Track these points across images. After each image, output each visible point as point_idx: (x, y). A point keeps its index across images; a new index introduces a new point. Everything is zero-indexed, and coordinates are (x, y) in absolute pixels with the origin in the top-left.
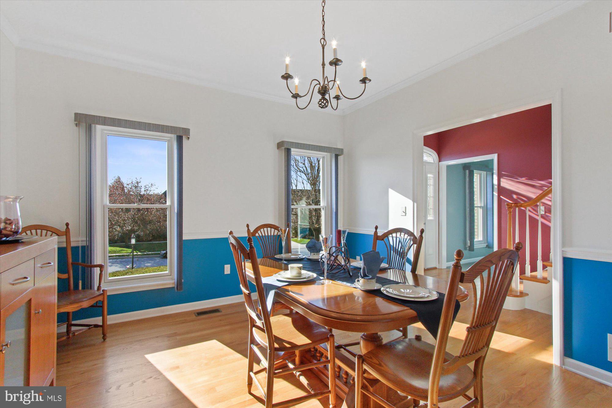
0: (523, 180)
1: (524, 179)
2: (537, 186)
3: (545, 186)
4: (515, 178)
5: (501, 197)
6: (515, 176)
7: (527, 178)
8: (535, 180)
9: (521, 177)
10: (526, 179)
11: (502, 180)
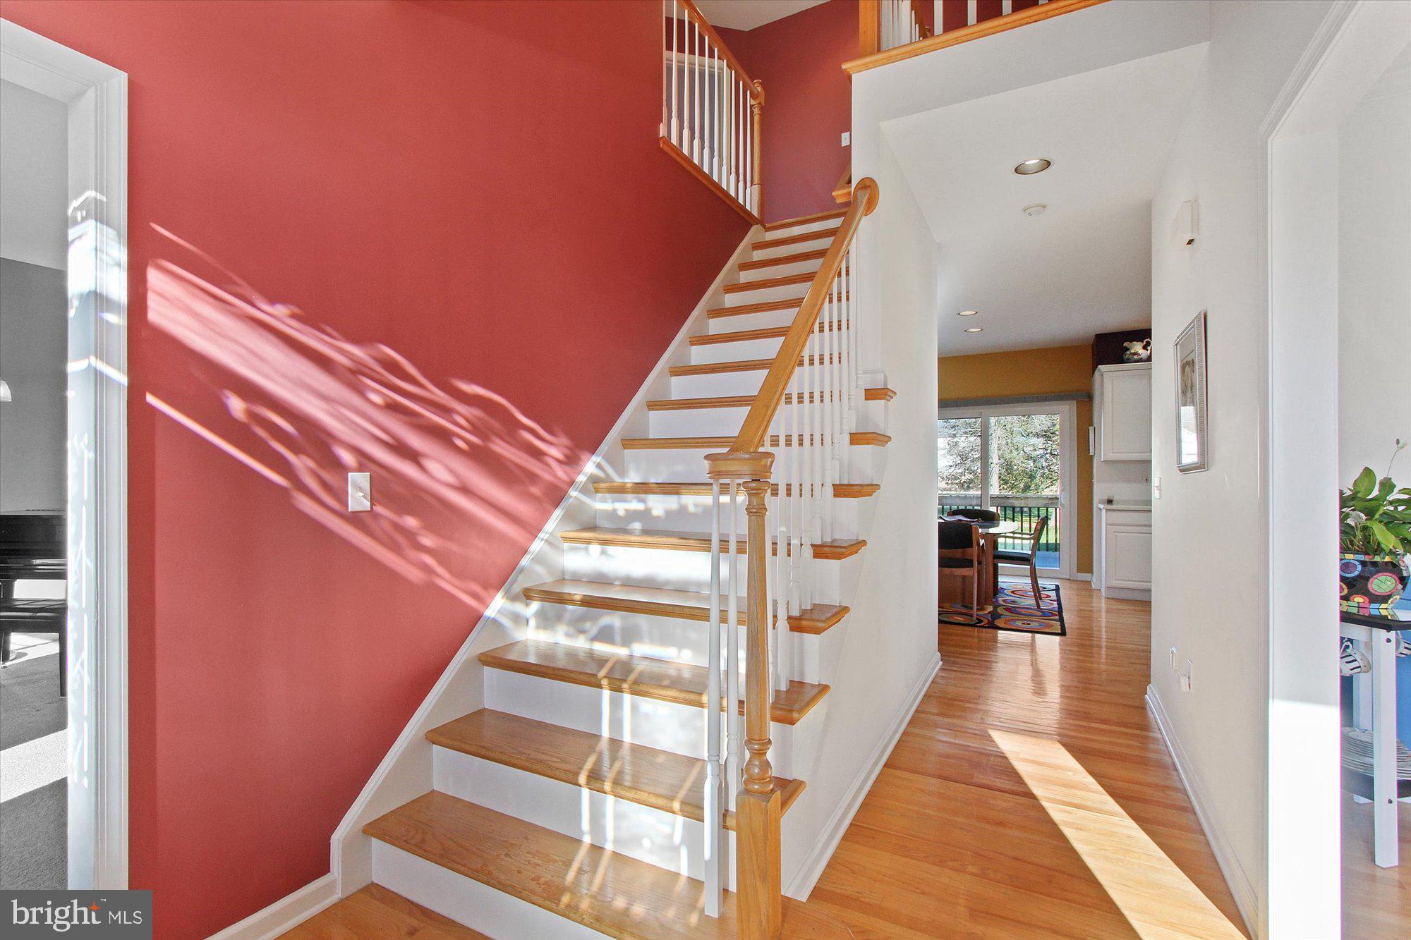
0: (278, 314)
1: (281, 310)
2: (340, 364)
3: (367, 371)
4: (235, 288)
5: (150, 399)
6: (239, 280)
7: (297, 310)
8: (329, 330)
9: (273, 301)
10: (293, 316)
11: (154, 277)
